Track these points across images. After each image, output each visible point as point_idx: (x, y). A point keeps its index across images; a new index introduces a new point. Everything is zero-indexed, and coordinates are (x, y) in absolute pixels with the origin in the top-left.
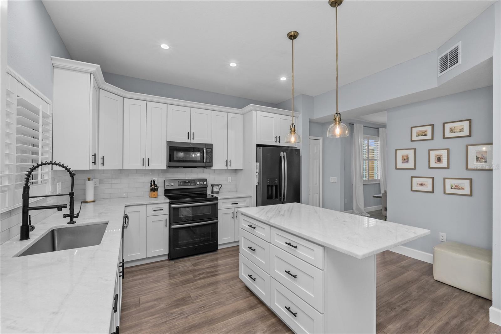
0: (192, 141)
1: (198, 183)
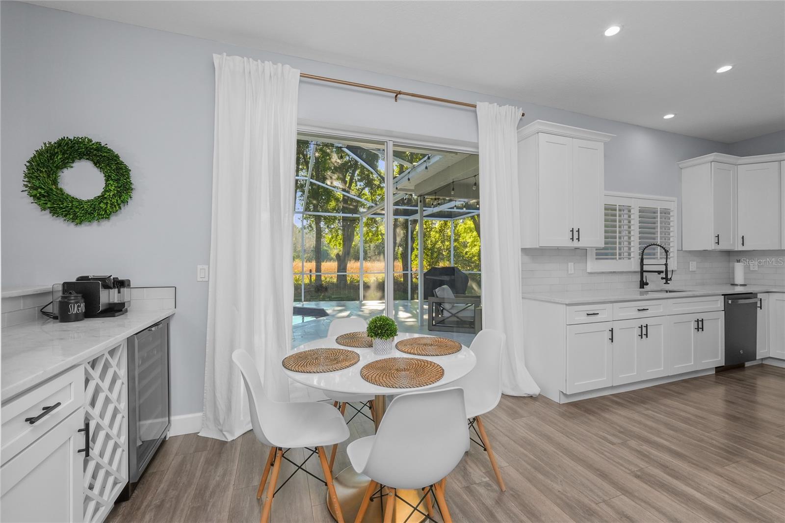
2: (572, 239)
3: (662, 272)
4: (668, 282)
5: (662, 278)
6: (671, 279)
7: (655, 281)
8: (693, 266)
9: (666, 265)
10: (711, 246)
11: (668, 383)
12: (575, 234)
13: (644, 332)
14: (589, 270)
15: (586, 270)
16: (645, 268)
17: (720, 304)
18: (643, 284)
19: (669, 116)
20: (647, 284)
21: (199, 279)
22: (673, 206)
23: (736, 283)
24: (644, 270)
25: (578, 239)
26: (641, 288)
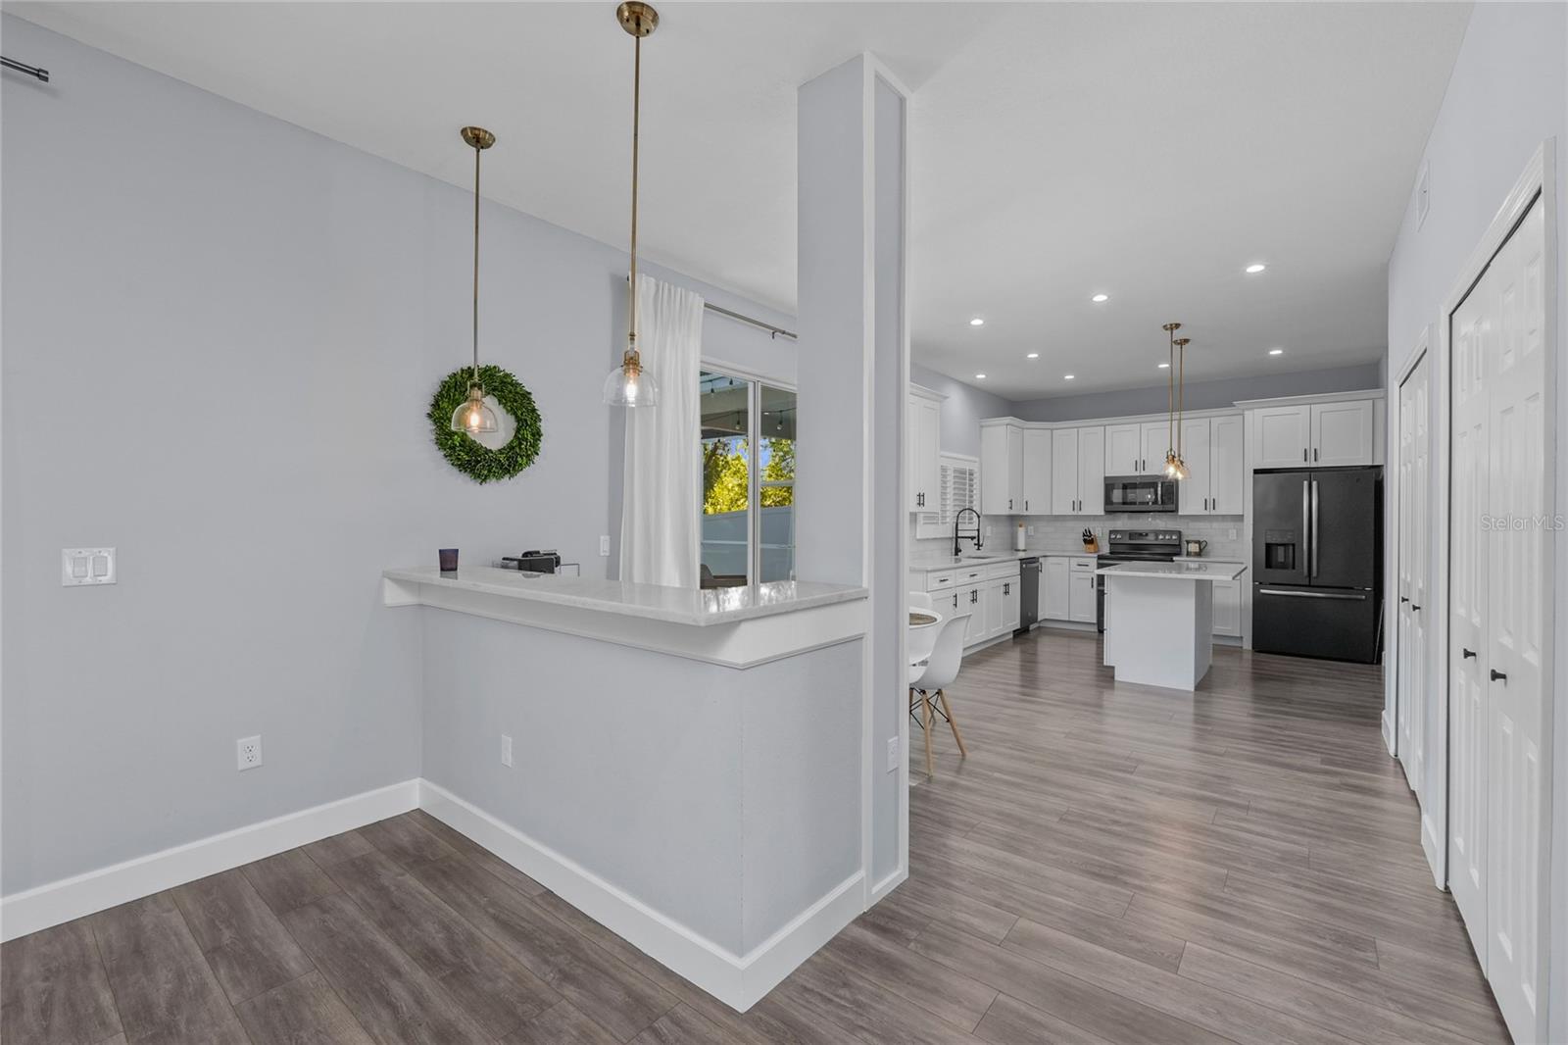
7: (968, 547)
10: (1006, 511)
14: (918, 537)
18: (957, 551)
19: (981, 376)
21: (602, 554)
22: (976, 468)
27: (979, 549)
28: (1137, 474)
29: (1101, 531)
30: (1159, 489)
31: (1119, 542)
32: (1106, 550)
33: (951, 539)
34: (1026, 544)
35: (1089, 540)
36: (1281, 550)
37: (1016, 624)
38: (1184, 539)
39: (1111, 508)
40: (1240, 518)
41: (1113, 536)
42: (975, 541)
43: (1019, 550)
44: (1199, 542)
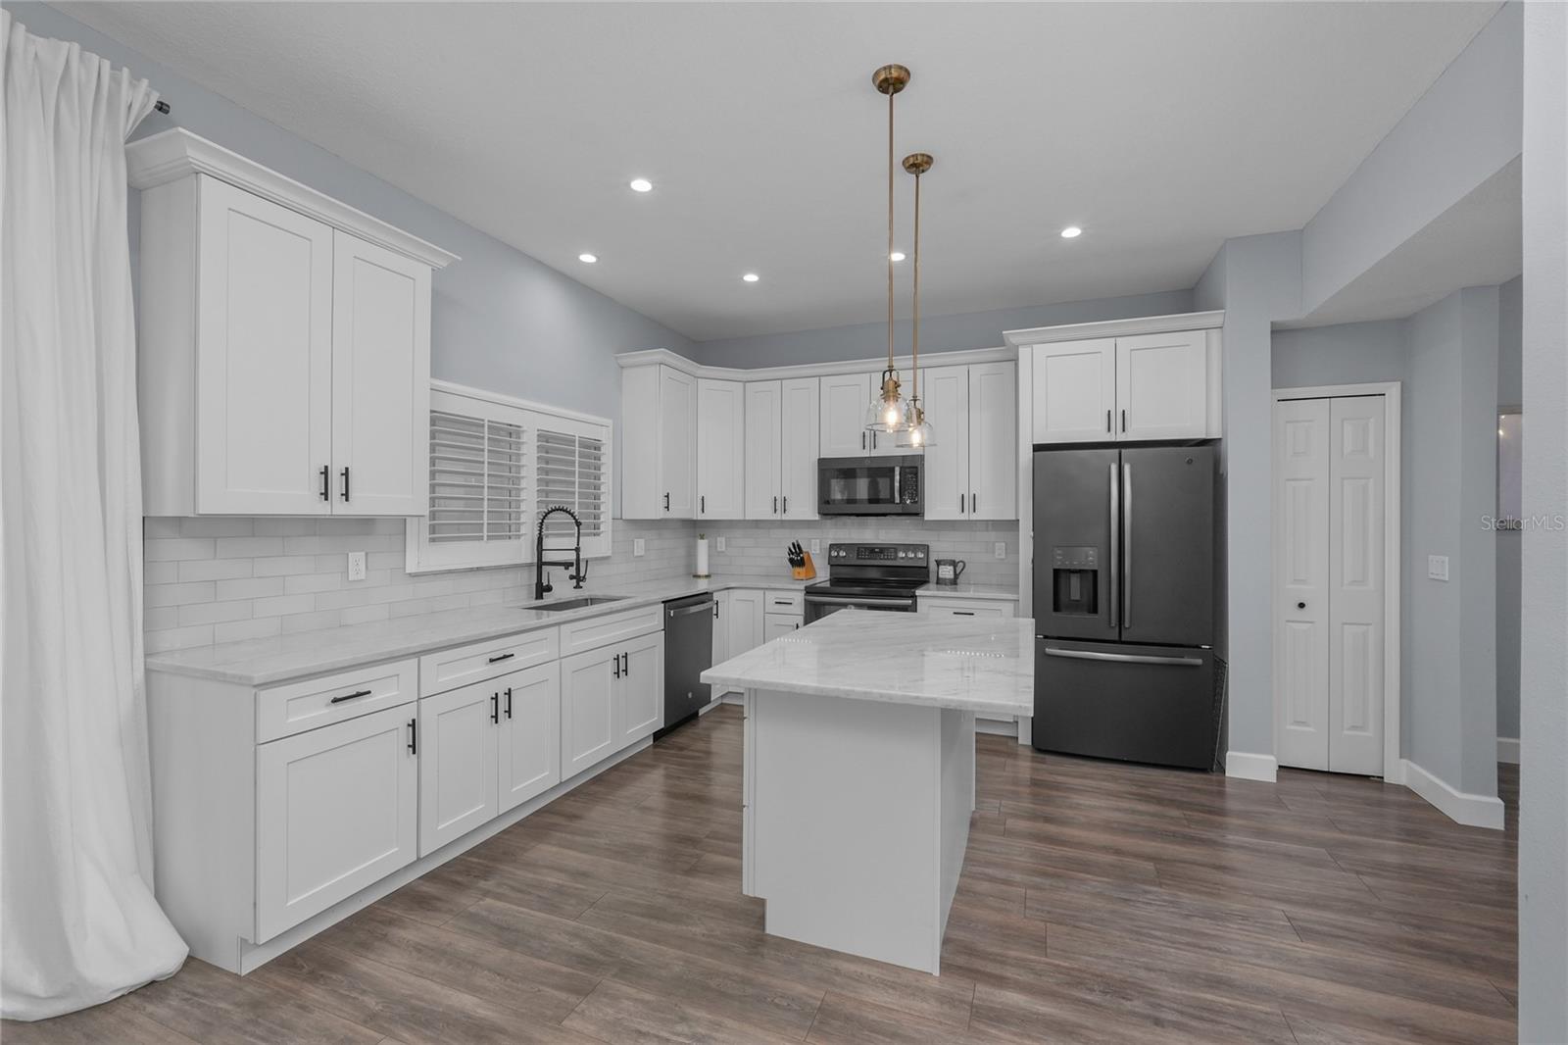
0: (874, 453)
1: (901, 554)
2: (326, 495)
3: (572, 564)
4: (581, 584)
5: (572, 577)
6: (584, 577)
8: (640, 546)
9: (577, 550)
11: (565, 795)
12: (332, 481)
13: (502, 707)
15: (405, 568)
16: (547, 557)
17: (656, 619)
18: (542, 589)
19: (588, 258)
20: (549, 589)
23: (699, 574)
24: (544, 560)
25: (346, 495)
26: (537, 598)
27: (578, 587)
28: (866, 454)
29: (816, 547)
30: (897, 478)
31: (842, 562)
32: (822, 576)
33: (530, 565)
34: (710, 565)
35: (798, 558)
36: (1075, 581)
37: (657, 720)
38: (933, 558)
39: (828, 508)
40: (1014, 525)
41: (834, 554)
42: (572, 571)
43: (699, 577)
44: (954, 564)
